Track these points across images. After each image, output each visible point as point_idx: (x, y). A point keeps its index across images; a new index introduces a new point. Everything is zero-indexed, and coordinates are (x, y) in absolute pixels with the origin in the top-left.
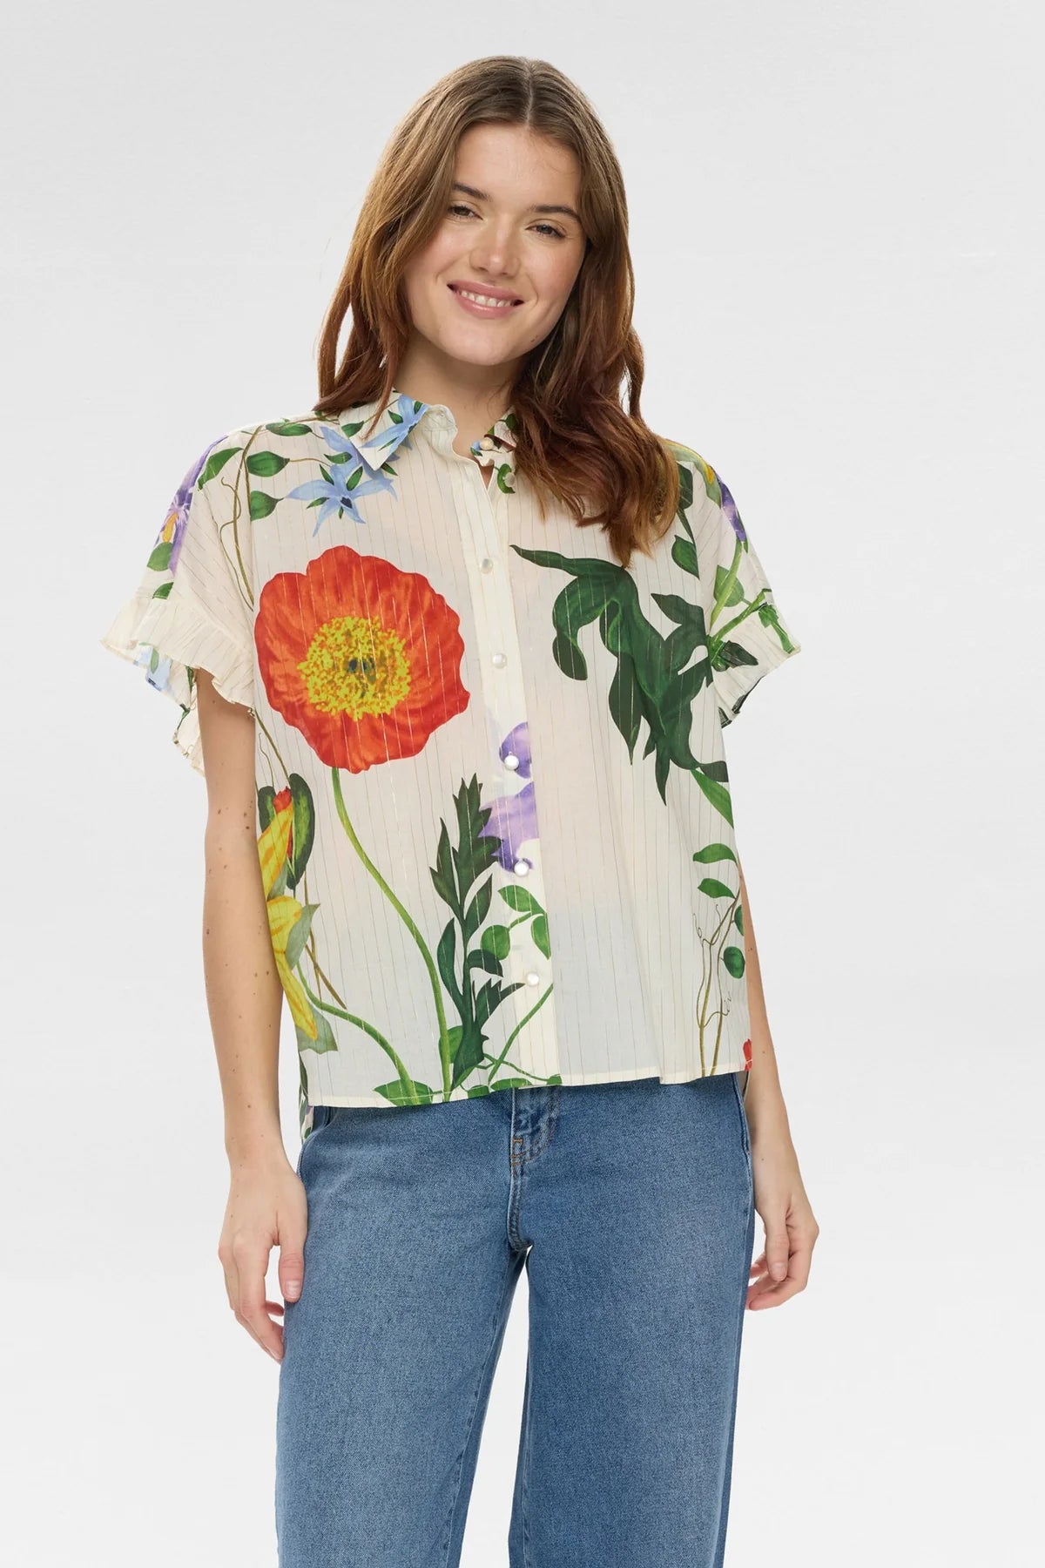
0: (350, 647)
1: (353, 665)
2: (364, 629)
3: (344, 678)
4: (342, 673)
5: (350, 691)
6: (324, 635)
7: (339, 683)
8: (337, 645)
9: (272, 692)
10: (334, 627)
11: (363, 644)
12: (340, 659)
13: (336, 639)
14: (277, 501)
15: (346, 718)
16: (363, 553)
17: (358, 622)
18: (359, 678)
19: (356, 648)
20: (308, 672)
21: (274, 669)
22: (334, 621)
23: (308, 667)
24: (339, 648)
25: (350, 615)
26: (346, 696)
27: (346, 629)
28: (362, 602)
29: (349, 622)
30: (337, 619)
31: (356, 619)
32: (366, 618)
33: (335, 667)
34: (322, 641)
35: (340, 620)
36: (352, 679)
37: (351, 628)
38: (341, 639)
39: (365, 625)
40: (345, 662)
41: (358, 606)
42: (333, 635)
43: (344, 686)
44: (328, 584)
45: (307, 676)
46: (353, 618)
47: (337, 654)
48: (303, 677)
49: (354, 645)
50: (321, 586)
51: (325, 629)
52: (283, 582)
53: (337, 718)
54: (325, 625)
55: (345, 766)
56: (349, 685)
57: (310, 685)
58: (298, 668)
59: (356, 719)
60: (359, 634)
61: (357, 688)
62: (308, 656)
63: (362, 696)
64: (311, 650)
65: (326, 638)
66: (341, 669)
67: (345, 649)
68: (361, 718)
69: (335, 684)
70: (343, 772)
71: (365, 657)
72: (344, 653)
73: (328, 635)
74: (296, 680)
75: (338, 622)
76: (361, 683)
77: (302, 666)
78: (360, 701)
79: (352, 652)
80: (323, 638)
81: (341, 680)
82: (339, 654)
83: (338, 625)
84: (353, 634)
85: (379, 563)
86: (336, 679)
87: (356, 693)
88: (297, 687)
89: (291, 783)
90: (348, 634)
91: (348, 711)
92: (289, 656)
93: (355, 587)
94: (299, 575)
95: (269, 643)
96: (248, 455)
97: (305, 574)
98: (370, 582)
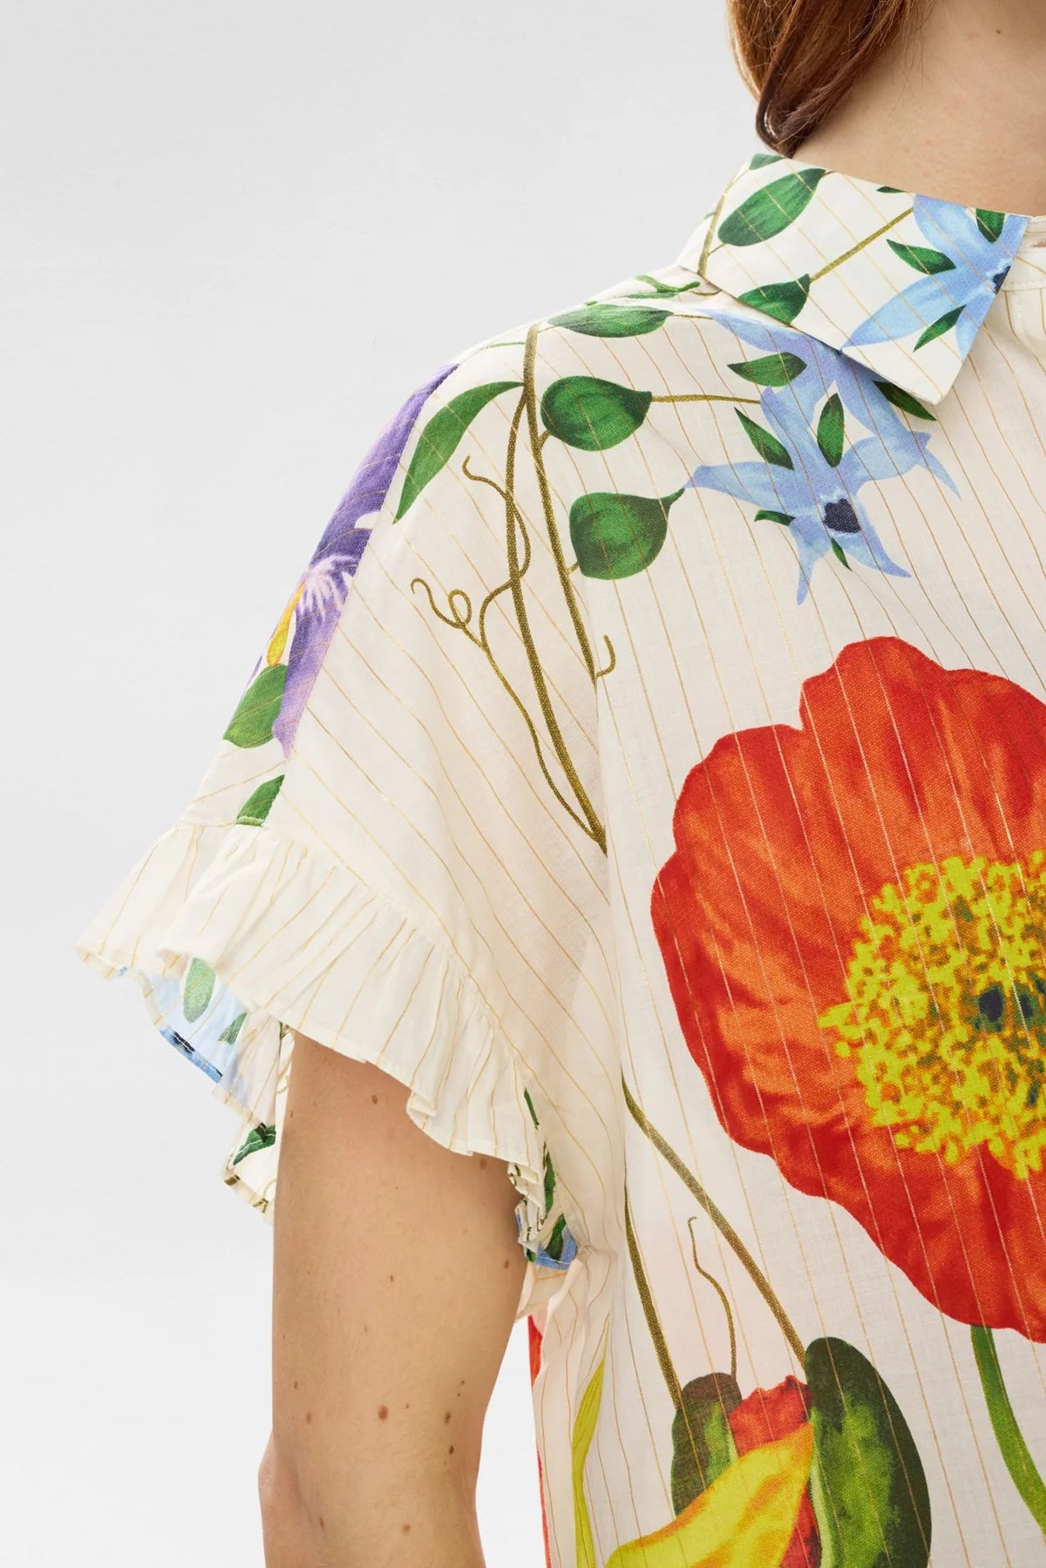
0: (974, 951)
1: (991, 1005)
2: (1006, 894)
3: (968, 1047)
4: (961, 1032)
5: (994, 1088)
6: (888, 919)
7: (955, 1063)
8: (934, 949)
9: (734, 1095)
10: (915, 893)
11: (1010, 939)
12: (947, 991)
13: (927, 930)
14: (668, 502)
15: (992, 1171)
16: (950, 662)
17: (985, 874)
18: (1014, 1044)
19: (992, 955)
20: (857, 1033)
21: (735, 1026)
22: (912, 875)
23: (853, 1019)
24: (939, 955)
25: (958, 852)
26: (983, 1102)
27: (952, 897)
28: (983, 807)
29: (959, 876)
30: (920, 867)
31: (979, 863)
32: (1007, 860)
33: (936, 1016)
34: (887, 939)
35: (931, 869)
36: (994, 1048)
37: (969, 894)
38: (943, 929)
39: (1007, 881)
40: (965, 999)
41: (976, 818)
42: (917, 918)
43: (971, 1072)
44: (871, 754)
45: (856, 1045)
46: (967, 862)
47: (934, 975)
48: (843, 1050)
49: (984, 943)
50: (852, 761)
51: (888, 900)
52: (743, 766)
53: (966, 1171)
54: (888, 890)
55: (1010, 1320)
56: (987, 1068)
57: (866, 1073)
58: (824, 1022)
59: (1022, 1173)
60: (992, 908)
61: (1013, 1078)
62: (850, 986)
63: (1032, 1100)
64: (855, 967)
65: (898, 928)
66: (954, 1015)
67: (958, 958)
68: (1037, 1166)
69: (945, 1068)
70: (1005, 1340)
71: (1024, 978)
72: (957, 972)
73: (901, 919)
74: (822, 1060)
75: (924, 876)
76: (1022, 1060)
77: (836, 1016)
78: (1027, 1117)
79: (983, 968)
80: (888, 930)
81: (961, 1053)
82: (940, 976)
83: (926, 885)
84: (975, 909)
85: (996, 688)
86: (943, 1051)
87: (1012, 1091)
88: (829, 1079)
89: (810, 1368)
90: (961, 910)
91: (997, 1148)
92: (791, 989)
93: (961, 767)
94: (784, 731)
95: (714, 950)
96: (540, 392)
97: (797, 725)
98: (997, 754)
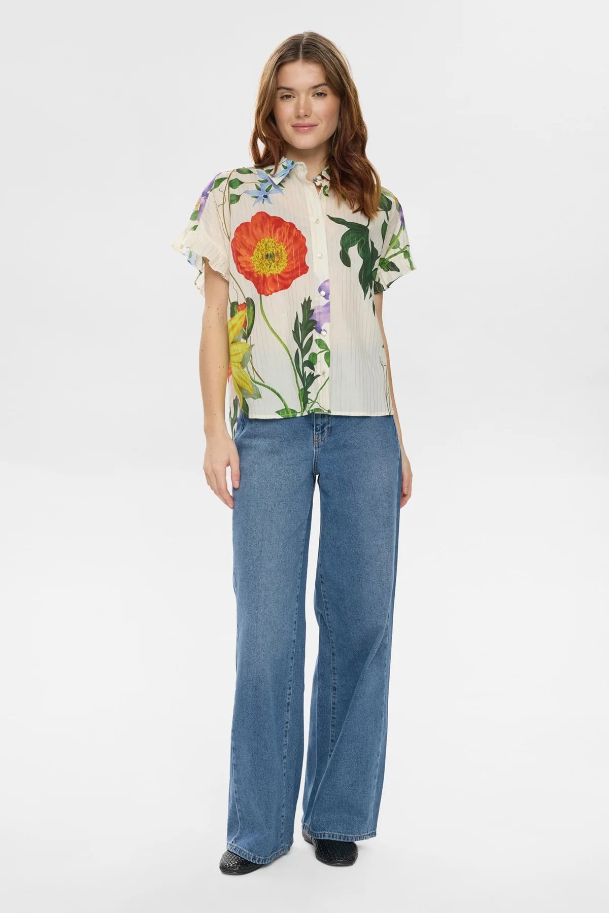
0: (267, 249)
1: (267, 256)
3: (265, 261)
4: (264, 259)
5: (267, 266)
6: (259, 246)
9: (239, 267)
11: (271, 248)
13: (262, 247)
14: (240, 196)
15: (264, 276)
16: (271, 215)
18: (269, 261)
20: (254, 260)
21: (240, 259)
23: (254, 258)
24: (263, 250)
25: (267, 237)
26: (265, 268)
27: (266, 243)
28: (270, 232)
29: (266, 240)
30: (263, 239)
31: (269, 239)
32: (272, 238)
33: (262, 257)
34: (258, 248)
36: (267, 261)
38: (264, 247)
39: (272, 241)
40: (265, 255)
41: (269, 234)
42: (262, 245)
43: (265, 264)
44: (259, 225)
45: (254, 261)
47: (263, 253)
48: (252, 262)
50: (256, 226)
51: (259, 244)
52: (243, 228)
53: (262, 277)
54: (259, 242)
55: (264, 294)
57: (255, 265)
58: (250, 259)
59: (267, 276)
60: (270, 244)
61: (269, 265)
62: (254, 254)
63: (270, 267)
64: (255, 252)
66: (264, 257)
67: (265, 250)
68: (269, 276)
69: (262, 264)
70: (263, 296)
71: (272, 253)
72: (265, 252)
74: (250, 263)
76: (270, 263)
77: (252, 258)
78: (270, 269)
79: (268, 251)
83: (263, 242)
84: (268, 244)
85: (278, 218)
86: (262, 262)
88: (251, 266)
89: (247, 301)
90: (266, 245)
91: (265, 273)
92: (246, 254)
93: (268, 227)
94: (249, 222)
95: (238, 249)
96: (229, 180)
97: (250, 222)
98: (274, 226)
